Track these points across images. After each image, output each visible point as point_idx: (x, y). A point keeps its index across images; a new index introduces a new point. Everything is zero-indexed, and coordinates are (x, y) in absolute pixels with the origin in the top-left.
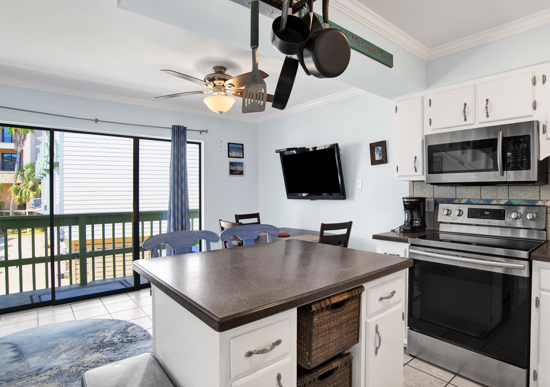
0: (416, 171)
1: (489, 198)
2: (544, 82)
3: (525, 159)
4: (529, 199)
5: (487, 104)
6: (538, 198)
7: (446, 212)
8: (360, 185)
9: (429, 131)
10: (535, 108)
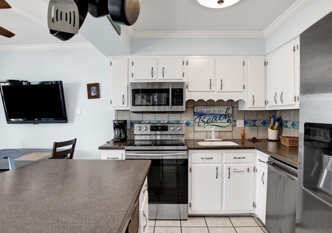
0: (123, 104)
1: (159, 120)
2: (187, 64)
3: (181, 100)
4: (177, 120)
5: (163, 70)
6: (180, 120)
7: (138, 129)
8: (79, 112)
9: (132, 80)
10: (183, 76)
